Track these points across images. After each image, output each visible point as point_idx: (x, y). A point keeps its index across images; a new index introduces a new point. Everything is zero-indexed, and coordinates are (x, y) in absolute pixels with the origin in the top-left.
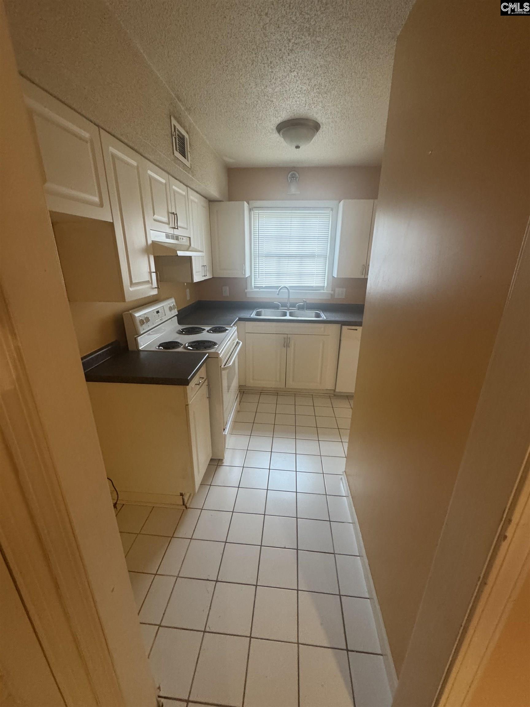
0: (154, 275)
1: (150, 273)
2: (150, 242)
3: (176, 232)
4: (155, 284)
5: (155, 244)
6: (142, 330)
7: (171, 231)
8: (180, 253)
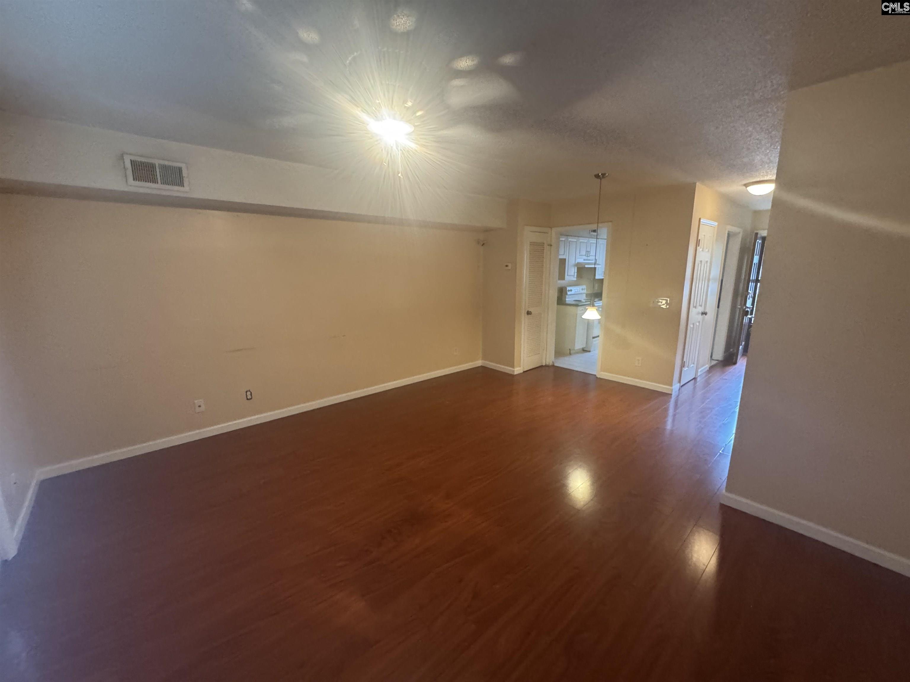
0: (576, 274)
1: (574, 273)
2: (576, 262)
3: (589, 258)
4: (575, 276)
5: (578, 263)
6: (569, 293)
7: (586, 258)
8: (586, 266)
